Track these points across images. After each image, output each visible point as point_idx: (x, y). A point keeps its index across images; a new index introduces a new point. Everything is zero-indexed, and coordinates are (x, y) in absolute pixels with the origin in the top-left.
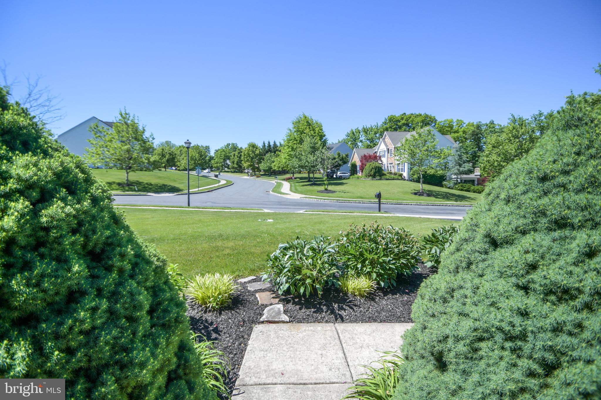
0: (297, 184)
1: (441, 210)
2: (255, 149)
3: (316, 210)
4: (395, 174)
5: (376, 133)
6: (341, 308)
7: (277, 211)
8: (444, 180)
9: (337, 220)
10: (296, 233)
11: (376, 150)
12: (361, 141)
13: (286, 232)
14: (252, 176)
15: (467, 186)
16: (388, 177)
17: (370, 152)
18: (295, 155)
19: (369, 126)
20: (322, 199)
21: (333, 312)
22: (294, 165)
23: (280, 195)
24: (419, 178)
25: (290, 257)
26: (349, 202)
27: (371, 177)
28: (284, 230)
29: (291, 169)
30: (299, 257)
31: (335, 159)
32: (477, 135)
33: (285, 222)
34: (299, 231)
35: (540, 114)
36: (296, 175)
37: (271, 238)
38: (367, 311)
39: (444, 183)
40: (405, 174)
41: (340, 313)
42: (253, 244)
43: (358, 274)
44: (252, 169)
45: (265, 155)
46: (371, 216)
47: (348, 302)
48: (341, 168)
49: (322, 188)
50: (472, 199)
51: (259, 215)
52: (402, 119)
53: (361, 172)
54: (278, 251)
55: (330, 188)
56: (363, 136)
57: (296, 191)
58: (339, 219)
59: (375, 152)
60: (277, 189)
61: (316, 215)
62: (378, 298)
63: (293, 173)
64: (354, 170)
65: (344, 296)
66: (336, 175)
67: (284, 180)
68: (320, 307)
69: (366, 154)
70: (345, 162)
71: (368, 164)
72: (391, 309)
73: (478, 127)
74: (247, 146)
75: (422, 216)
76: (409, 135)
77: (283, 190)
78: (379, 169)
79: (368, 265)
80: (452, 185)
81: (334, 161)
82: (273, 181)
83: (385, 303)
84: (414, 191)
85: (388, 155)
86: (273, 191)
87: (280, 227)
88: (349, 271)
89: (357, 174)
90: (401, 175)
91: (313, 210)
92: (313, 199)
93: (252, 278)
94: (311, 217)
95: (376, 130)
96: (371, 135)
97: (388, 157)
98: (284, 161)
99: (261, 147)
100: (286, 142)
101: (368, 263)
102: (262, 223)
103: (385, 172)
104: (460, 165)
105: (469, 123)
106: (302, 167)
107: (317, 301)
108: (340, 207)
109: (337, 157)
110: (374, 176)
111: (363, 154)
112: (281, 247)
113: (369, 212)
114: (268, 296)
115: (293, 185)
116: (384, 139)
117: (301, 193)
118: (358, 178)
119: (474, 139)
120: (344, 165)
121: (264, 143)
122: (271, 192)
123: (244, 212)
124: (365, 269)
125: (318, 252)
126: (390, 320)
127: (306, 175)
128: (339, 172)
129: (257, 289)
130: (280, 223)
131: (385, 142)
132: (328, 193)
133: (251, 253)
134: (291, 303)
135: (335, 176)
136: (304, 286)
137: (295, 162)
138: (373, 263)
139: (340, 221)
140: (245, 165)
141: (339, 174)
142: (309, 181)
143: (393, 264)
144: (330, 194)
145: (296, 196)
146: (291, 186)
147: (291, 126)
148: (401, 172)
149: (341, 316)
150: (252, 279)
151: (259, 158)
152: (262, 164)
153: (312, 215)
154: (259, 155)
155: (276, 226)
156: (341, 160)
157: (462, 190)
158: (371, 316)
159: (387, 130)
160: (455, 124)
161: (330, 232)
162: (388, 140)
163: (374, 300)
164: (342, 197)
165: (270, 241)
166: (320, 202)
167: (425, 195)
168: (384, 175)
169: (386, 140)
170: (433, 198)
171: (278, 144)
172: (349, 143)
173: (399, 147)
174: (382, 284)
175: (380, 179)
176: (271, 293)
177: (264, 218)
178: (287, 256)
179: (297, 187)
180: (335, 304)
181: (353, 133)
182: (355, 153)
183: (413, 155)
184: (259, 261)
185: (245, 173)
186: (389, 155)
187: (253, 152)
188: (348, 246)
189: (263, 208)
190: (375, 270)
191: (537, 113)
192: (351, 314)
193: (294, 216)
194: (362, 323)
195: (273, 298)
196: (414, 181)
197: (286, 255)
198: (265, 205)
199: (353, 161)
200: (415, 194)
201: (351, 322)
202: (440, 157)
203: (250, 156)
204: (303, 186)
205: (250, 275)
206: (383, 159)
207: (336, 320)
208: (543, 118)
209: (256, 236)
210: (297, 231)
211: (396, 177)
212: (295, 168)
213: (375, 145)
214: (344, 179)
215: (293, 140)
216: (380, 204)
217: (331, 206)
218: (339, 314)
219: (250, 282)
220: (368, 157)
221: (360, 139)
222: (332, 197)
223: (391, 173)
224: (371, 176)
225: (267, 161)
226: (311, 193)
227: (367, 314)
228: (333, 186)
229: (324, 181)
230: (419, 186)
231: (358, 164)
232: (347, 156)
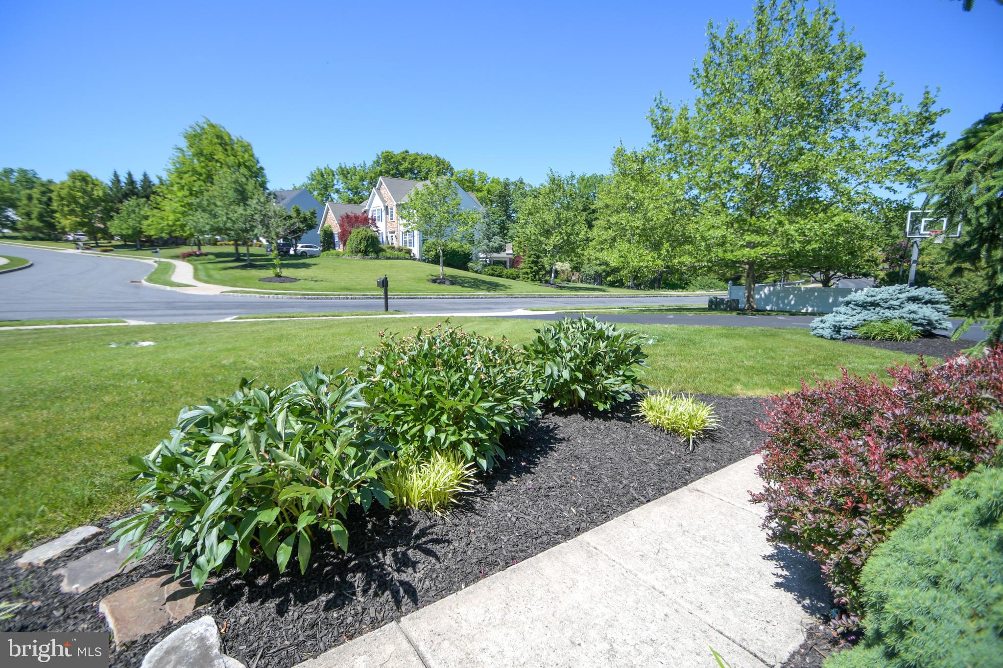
0: (210, 266)
1: (474, 304)
2: (91, 186)
3: (264, 315)
4: (400, 250)
5: (362, 179)
6: (404, 562)
7: (165, 321)
8: (470, 260)
9: (316, 331)
10: (223, 366)
11: (367, 208)
12: (337, 191)
13: (196, 368)
14: (88, 249)
15: (499, 268)
16: (389, 255)
17: (357, 210)
18: (200, 205)
19: (349, 165)
20: (271, 293)
21: (385, 584)
22: (200, 225)
23: (168, 288)
24: (437, 256)
25: (225, 448)
26: (327, 297)
27: (360, 254)
28: (187, 364)
29: (192, 235)
30: (262, 449)
31: (290, 217)
32: (505, 197)
33: (189, 344)
34: (231, 360)
35: (573, 176)
36: (205, 249)
37: (151, 389)
38: (467, 545)
39: (470, 264)
40: (416, 251)
41: (404, 577)
42: (87, 414)
43: (426, 451)
44: (88, 233)
45: (121, 202)
46: (375, 320)
47: (418, 537)
48: (304, 237)
49: (270, 273)
50: (506, 288)
51: (112, 334)
52: (404, 159)
53: (341, 246)
54: (177, 435)
55: (285, 272)
56: (340, 182)
57: (210, 280)
58: (319, 329)
59: (365, 212)
60: (161, 275)
61: (265, 323)
62: (479, 499)
63: (199, 244)
64: (328, 242)
65: (401, 521)
66: (295, 250)
67: (177, 257)
68: (343, 580)
69: (349, 214)
70: (311, 227)
71: (354, 232)
72: (514, 519)
73: (506, 185)
74: (65, 178)
75: (455, 315)
76: (420, 185)
77: (175, 278)
78: (373, 240)
79: (447, 425)
80: (480, 267)
81: (288, 223)
82: (149, 260)
83: (496, 508)
84: (431, 277)
85: (386, 218)
86: (150, 280)
87: (177, 357)
88: (400, 449)
89: (334, 248)
90: (409, 252)
91: (256, 316)
92: (252, 294)
93: (79, 538)
94: (254, 328)
95: (362, 173)
96: (355, 181)
97: (386, 221)
98: (172, 217)
99: (110, 184)
100: (173, 176)
101: (448, 419)
102: (121, 351)
103: (384, 247)
104: (489, 239)
105: (493, 179)
106: (218, 230)
107: (330, 564)
108: (312, 307)
109: (294, 215)
110: (365, 253)
111: (343, 213)
112: (189, 421)
113: (369, 312)
114: (150, 595)
115: (200, 267)
116: (379, 189)
117: (222, 282)
118: (338, 255)
119: (502, 203)
120: (309, 232)
121: (116, 175)
122: (144, 283)
123: (64, 329)
124: (443, 436)
125: (317, 418)
126: (522, 551)
127: (231, 249)
128: (300, 245)
129: (100, 580)
130: (174, 348)
131: (380, 195)
132: (283, 282)
133: (80, 444)
134: (244, 598)
135: (292, 252)
136: (291, 539)
137: (201, 219)
138: (458, 420)
139: (322, 332)
140: (66, 222)
141: (300, 248)
142: (238, 260)
143: (501, 413)
144: (287, 285)
145: (213, 290)
146: (196, 270)
147: (184, 144)
148: (408, 247)
149: (410, 585)
150: (85, 541)
151: (105, 209)
152: (116, 222)
153: (256, 324)
154: (103, 201)
155: (163, 357)
156: (302, 222)
157: (493, 275)
158: (480, 555)
159: (381, 174)
160: (476, 179)
161: (308, 356)
162: (385, 191)
163: (473, 508)
164: (311, 289)
165: (148, 398)
166: (269, 300)
167: (447, 282)
168: (383, 250)
169: (382, 191)
170: (459, 288)
171: (156, 181)
172: (316, 193)
173: (406, 204)
174: (484, 463)
175: (377, 258)
176: (164, 578)
177: (127, 339)
178: (215, 448)
179: (212, 272)
180: (385, 555)
181: (322, 176)
182: (328, 209)
183: (427, 218)
184: (108, 466)
185: (67, 241)
186: (389, 217)
187: (84, 192)
188: (391, 385)
189: (124, 316)
190: (465, 435)
191: (569, 175)
192: (433, 570)
193: (212, 329)
194: (466, 586)
195: (174, 597)
196: (429, 262)
197: (209, 443)
198: (131, 310)
199: (326, 225)
200: (434, 281)
201: (441, 594)
202: (467, 224)
203: (77, 203)
204: (225, 269)
205: (74, 522)
206: (378, 224)
207: (398, 603)
208: (575, 182)
209: (102, 388)
210: (225, 362)
211: (402, 254)
212: (202, 232)
213: (362, 199)
214: (312, 256)
215: (190, 173)
216: (386, 298)
217: (292, 307)
218: (402, 583)
219: (70, 555)
220: (354, 219)
221: (335, 187)
222: (292, 290)
223: (393, 248)
224: (360, 251)
225: (129, 215)
226: (247, 283)
227: (469, 553)
228: (291, 270)
229: (271, 260)
230: (440, 270)
231: (336, 230)
232: (313, 214)
